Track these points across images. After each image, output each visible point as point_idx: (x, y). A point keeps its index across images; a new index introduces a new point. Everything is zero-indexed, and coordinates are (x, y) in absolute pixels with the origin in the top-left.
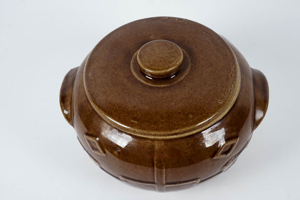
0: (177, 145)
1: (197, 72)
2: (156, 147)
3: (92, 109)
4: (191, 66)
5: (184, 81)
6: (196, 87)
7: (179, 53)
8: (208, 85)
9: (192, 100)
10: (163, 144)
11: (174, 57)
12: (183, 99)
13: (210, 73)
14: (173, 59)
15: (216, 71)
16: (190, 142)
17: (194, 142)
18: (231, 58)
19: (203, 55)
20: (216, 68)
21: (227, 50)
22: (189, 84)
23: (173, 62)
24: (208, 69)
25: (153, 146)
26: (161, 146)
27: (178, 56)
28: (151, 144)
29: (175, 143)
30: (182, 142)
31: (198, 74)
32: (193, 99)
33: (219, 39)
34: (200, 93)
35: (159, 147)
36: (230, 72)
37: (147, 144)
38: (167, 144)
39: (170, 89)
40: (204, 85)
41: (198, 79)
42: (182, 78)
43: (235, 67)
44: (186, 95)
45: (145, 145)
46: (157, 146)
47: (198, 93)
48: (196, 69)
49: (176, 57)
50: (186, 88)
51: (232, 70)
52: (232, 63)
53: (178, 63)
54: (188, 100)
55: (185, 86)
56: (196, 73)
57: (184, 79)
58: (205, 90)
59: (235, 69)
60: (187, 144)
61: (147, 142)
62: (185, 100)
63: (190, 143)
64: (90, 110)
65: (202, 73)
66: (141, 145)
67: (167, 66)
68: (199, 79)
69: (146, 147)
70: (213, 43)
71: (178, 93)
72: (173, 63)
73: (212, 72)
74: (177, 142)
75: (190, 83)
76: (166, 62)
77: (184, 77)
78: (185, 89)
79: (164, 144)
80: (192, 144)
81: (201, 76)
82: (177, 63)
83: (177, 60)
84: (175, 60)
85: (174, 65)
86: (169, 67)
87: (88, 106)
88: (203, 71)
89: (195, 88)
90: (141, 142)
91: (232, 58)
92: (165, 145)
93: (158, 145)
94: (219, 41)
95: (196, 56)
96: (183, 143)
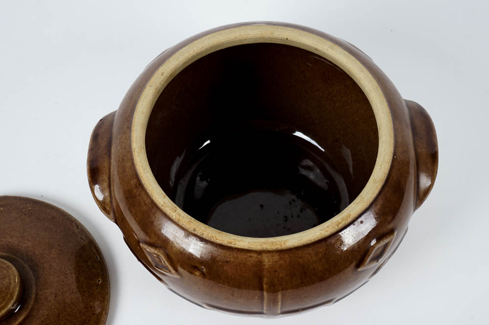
0: (300, 258)
1: (43, 268)
2: (265, 263)
3: (150, 202)
4: (29, 266)
5: (40, 293)
6: (60, 288)
7: (5, 266)
8: (70, 275)
9: (70, 308)
10: (276, 257)
11: (5, 278)
12: (59, 314)
13: (59, 257)
14: (7, 281)
15: (63, 249)
16: (321, 250)
17: (326, 249)
18: (61, 217)
19: (29, 241)
20: (59, 245)
21: (48, 211)
22: (48, 291)
23: (10, 283)
24: (52, 256)
25: (261, 262)
26: (274, 260)
27: (8, 272)
28: (256, 259)
29: (296, 255)
30: (308, 252)
31: (47, 271)
32: (69, 305)
33: (27, 203)
34: (70, 291)
35: (271, 263)
36: (77, 236)
37: (249, 259)
38: (282, 257)
39: (34, 316)
40: (67, 278)
41: (53, 277)
42: (34, 291)
43: (75, 224)
44: (58, 307)
45: (246, 261)
46: (267, 260)
47: (68, 294)
48: (38, 266)
49: (8, 274)
50: (50, 299)
51: (76, 231)
52: (68, 223)
53: (17, 281)
54: (66, 311)
55: (46, 299)
56: (43, 271)
57: (36, 290)
58: (72, 283)
59: (78, 228)
60: (317, 254)
61: (251, 257)
62: (62, 314)
63: (321, 252)
64: (147, 202)
65: (50, 265)
66: (240, 261)
67: (9, 295)
68: (53, 275)
69: (250, 263)
70: (25, 214)
71: (46, 314)
72: (12, 286)
73: (60, 254)
74: (299, 252)
75: (48, 289)
76: (3, 292)
77: (34, 287)
78: (50, 301)
79: (278, 257)
80: (323, 253)
81: (53, 270)
82: (15, 282)
83: (12, 277)
84: (10, 280)
85: (15, 287)
86: (11, 294)
87: (142, 195)
88: (49, 262)
89: (59, 290)
90: (239, 256)
91: (62, 215)
92: (281, 258)
93: (269, 260)
94: (28, 206)
95: (24, 249)
96: (310, 254)
